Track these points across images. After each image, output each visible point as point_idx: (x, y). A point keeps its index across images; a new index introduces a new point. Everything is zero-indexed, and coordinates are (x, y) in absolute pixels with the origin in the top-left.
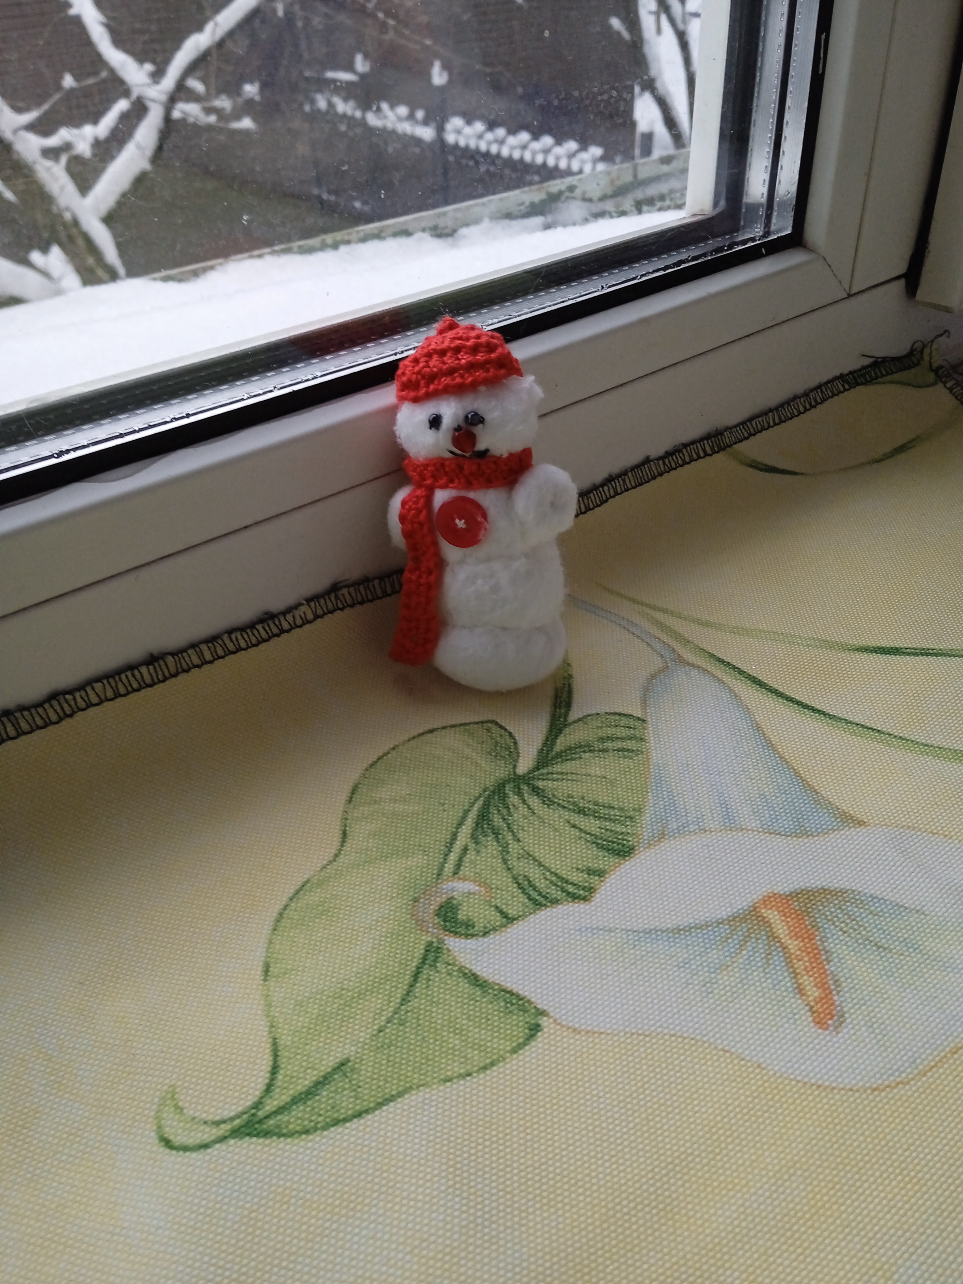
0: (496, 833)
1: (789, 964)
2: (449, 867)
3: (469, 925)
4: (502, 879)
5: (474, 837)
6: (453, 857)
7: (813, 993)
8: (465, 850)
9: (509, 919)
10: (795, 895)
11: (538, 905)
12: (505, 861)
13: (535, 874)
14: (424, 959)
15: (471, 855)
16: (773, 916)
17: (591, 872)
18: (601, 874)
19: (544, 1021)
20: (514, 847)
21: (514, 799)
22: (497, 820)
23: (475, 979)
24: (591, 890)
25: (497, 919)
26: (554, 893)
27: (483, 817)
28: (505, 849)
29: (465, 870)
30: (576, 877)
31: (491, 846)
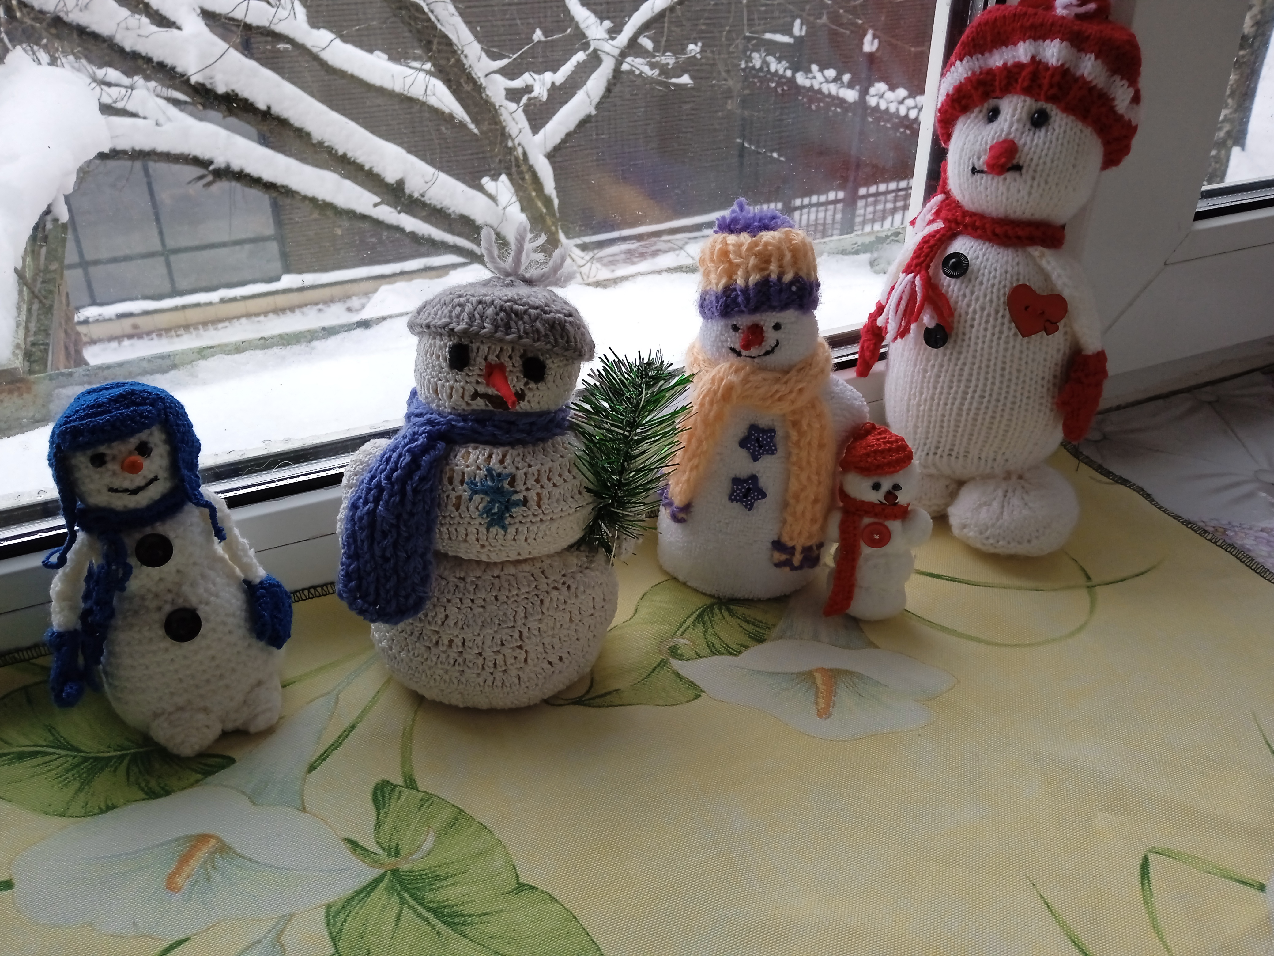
0: (704, 623)
1: (816, 694)
2: (679, 633)
3: (682, 655)
4: (701, 641)
5: (694, 623)
6: (682, 629)
7: (822, 705)
8: (688, 627)
9: (699, 656)
10: (831, 670)
11: (714, 654)
12: (704, 635)
13: (717, 642)
14: (659, 665)
15: (691, 630)
16: (818, 676)
17: (742, 646)
18: (746, 647)
19: (703, 694)
20: (710, 631)
21: (717, 611)
22: (706, 618)
23: (678, 675)
24: (739, 653)
25: (695, 656)
26: (722, 650)
27: (701, 615)
28: (706, 631)
29: (686, 635)
30: (735, 646)
31: (700, 628)
